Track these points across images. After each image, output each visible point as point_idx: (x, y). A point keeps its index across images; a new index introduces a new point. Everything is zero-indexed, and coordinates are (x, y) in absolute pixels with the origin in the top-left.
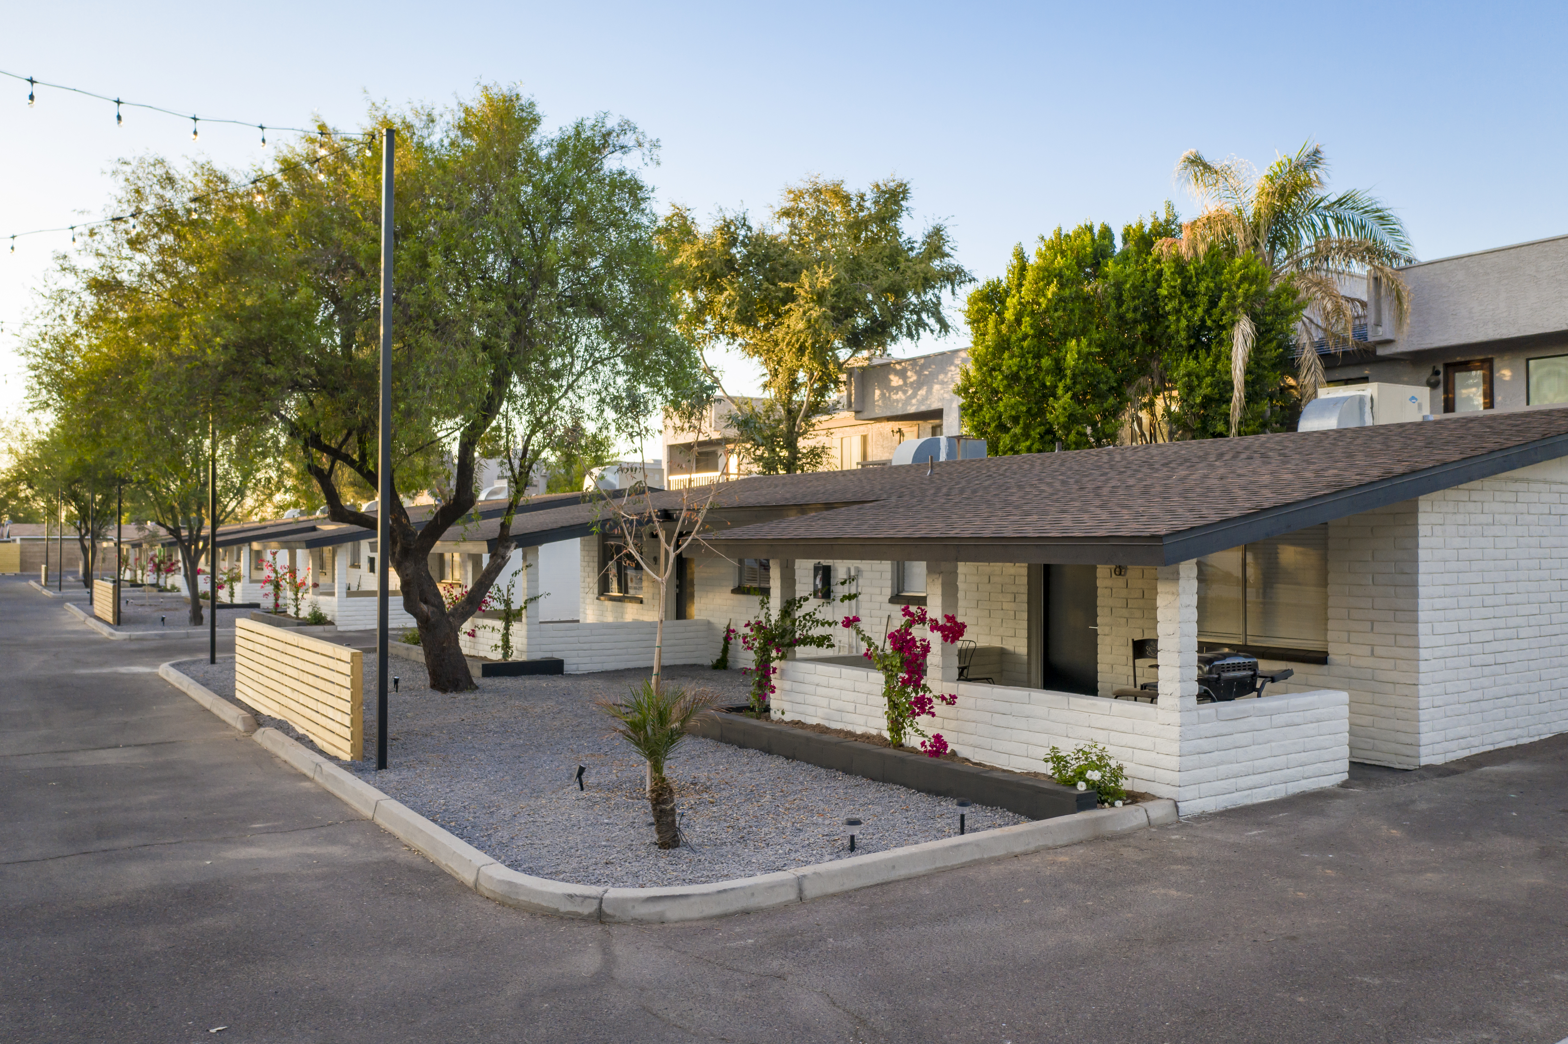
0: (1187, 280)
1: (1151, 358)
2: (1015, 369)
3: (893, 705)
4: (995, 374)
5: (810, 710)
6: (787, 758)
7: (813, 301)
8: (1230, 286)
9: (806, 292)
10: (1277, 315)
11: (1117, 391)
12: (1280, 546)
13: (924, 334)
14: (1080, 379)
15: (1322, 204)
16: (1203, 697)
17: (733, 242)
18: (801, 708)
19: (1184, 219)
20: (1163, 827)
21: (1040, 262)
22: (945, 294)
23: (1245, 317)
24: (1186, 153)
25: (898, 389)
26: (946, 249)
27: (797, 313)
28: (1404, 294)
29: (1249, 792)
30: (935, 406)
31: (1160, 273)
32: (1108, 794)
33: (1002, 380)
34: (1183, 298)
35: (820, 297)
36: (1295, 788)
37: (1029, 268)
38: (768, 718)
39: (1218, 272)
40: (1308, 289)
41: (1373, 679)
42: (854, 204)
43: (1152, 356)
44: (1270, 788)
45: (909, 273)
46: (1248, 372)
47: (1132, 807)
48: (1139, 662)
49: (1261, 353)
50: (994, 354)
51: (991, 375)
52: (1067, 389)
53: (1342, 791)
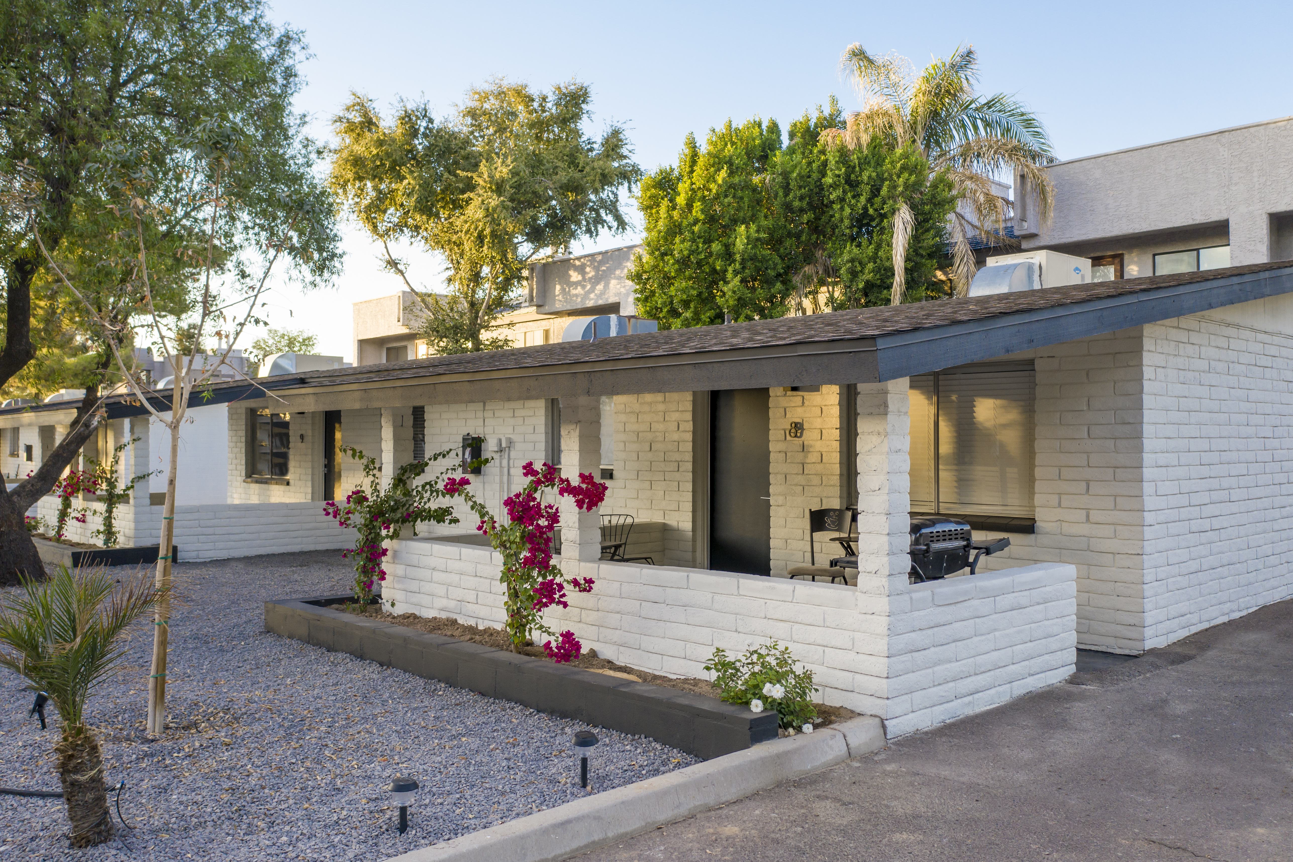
0: (851, 169)
1: (815, 248)
2: (686, 253)
3: (514, 594)
4: (666, 258)
5: (425, 600)
6: (382, 665)
7: (492, 191)
8: (891, 176)
9: (485, 182)
10: (935, 205)
11: (784, 278)
12: (976, 399)
13: (603, 231)
14: (749, 264)
15: (973, 106)
16: (916, 576)
17: (414, 133)
18: (415, 598)
19: (847, 116)
20: (868, 758)
21: (711, 148)
22: (622, 191)
23: (904, 205)
24: (850, 47)
25: (577, 284)
26: (624, 151)
27: (477, 202)
28: (1048, 189)
29: (970, 698)
30: (612, 300)
31: (825, 164)
32: (792, 713)
33: (673, 264)
34: (847, 187)
35: (499, 188)
36: (1020, 688)
37: (700, 154)
38: (379, 611)
39: (879, 163)
40: (962, 182)
41: (1088, 550)
42: (536, 105)
43: (816, 245)
44: (993, 691)
45: (588, 169)
46: (908, 259)
47: (825, 732)
48: (817, 535)
49: (919, 242)
50: (666, 239)
51: (663, 260)
52: (736, 273)
53: (1073, 688)
